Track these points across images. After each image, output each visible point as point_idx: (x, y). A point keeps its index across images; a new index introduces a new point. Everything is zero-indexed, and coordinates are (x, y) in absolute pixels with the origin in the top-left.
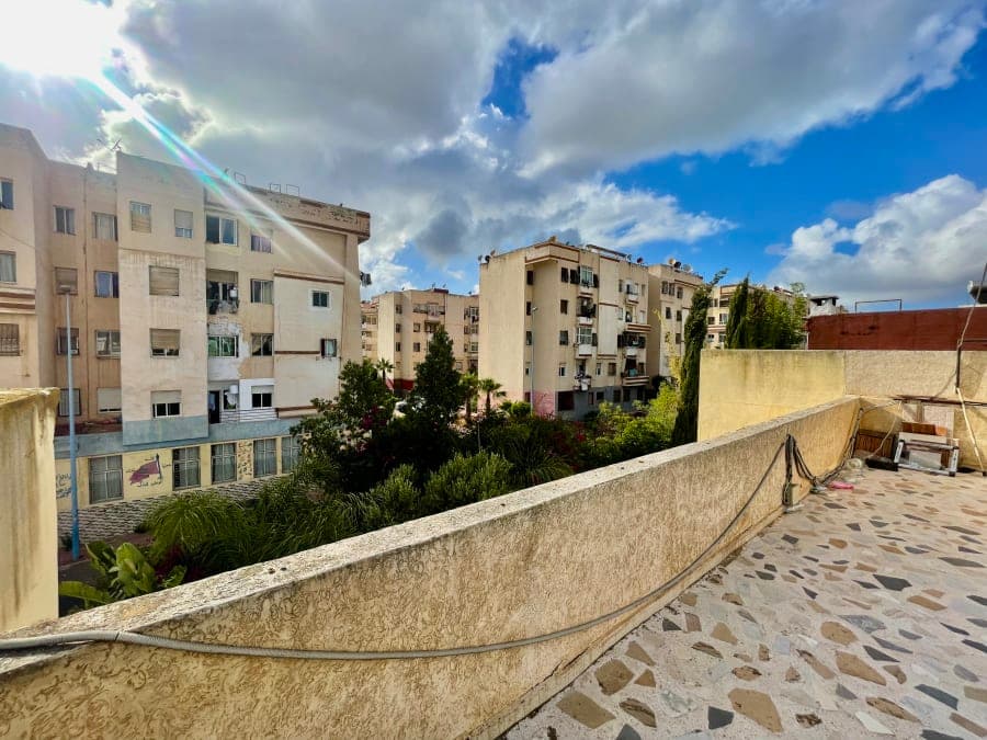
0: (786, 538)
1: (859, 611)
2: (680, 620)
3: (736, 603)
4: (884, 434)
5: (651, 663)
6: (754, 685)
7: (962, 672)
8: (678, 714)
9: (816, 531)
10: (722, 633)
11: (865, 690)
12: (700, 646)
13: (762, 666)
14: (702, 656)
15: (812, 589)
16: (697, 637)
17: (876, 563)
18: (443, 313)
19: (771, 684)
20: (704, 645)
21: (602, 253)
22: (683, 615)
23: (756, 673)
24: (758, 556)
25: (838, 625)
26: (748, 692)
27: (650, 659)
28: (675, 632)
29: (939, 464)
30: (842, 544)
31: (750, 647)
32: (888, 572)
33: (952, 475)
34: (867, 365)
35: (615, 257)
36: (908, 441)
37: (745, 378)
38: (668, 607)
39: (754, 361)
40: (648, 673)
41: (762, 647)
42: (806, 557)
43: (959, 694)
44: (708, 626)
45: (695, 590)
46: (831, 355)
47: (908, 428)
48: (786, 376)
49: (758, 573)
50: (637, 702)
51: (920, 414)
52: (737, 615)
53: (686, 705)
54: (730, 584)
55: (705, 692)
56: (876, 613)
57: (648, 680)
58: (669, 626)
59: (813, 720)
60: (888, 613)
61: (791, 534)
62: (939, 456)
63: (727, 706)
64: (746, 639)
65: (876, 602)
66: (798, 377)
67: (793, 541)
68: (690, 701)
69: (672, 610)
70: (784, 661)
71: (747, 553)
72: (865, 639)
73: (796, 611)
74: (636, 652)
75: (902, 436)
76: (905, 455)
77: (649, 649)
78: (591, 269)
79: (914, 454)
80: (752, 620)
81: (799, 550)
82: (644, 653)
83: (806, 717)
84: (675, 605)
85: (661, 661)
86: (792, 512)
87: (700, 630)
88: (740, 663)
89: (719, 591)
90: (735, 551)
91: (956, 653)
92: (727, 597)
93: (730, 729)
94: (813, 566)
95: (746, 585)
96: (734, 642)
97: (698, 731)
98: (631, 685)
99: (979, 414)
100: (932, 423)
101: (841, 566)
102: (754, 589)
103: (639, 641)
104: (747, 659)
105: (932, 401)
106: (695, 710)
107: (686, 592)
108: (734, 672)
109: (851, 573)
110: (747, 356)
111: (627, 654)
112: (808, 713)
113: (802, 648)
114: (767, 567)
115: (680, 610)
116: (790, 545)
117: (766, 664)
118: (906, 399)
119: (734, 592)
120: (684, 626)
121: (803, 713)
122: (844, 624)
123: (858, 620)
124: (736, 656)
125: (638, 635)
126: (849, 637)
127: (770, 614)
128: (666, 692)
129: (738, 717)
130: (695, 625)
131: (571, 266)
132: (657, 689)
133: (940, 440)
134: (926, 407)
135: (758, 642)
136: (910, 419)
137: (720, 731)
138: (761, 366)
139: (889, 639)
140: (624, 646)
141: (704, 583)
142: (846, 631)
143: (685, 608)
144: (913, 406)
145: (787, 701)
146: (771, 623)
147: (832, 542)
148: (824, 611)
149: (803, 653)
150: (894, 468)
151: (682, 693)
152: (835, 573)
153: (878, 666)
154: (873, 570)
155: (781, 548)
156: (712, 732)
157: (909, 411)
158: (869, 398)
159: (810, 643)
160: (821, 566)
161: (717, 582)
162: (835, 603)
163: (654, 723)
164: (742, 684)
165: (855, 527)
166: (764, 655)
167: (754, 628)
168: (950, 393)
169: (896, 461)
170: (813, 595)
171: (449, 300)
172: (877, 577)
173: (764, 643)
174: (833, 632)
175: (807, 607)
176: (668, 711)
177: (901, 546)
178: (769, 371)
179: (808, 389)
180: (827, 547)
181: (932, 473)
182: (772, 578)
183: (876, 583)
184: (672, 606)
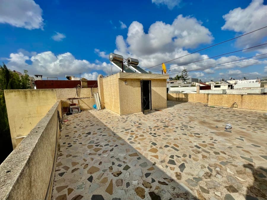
0: (66, 136)
1: (90, 141)
2: (63, 170)
3: (70, 156)
4: (68, 107)
5: (67, 187)
6: (89, 167)
7: (106, 140)
8: (84, 188)
9: (70, 132)
10: (74, 164)
11: (101, 152)
12: (73, 171)
13: (87, 163)
14: (75, 172)
15: (80, 142)
16: (70, 170)
17: (84, 132)
19: (91, 164)
20: (74, 170)
22: (62, 169)
23: (87, 164)
24: (64, 143)
25: (89, 145)
26: (89, 169)
27: (65, 186)
28: (65, 174)
29: (78, 111)
30: (76, 132)
31: (81, 161)
32: (86, 132)
33: (80, 112)
34: (61, 92)
36: (72, 108)
37: (26, 99)
38: (56, 171)
39: (29, 93)
40: (68, 189)
41: (83, 159)
42: (73, 137)
43: (108, 143)
44: (70, 165)
45: (58, 161)
46: (52, 90)
47: (71, 105)
48: (41, 96)
49: (68, 147)
50: (73, 198)
51: (72, 102)
52: (73, 158)
53: (83, 185)
54: (65, 153)
55: (84, 178)
56: (91, 139)
57: (70, 191)
58: (61, 175)
59: (101, 163)
60: (93, 138)
61: (67, 135)
62: (77, 109)
63: (89, 175)
64: (80, 161)
65: (90, 138)
66: (44, 96)
67: (68, 136)
68: (83, 183)
69: (58, 170)
70: (88, 158)
71: (61, 144)
72: (94, 145)
73: (82, 148)
74: (59, 189)
75: (71, 107)
76: (72, 111)
77: (63, 184)
79: (73, 110)
80: (77, 156)
81: (71, 137)
82: (62, 187)
83: (100, 163)
84: (57, 168)
85: (69, 183)
86: (62, 130)
87: (69, 168)
88: (83, 166)
89: (64, 156)
90: (58, 145)
91: (103, 138)
92: (67, 156)
93: (94, 178)
94: (76, 138)
95: (69, 151)
96: (78, 163)
97: (90, 186)
98: (68, 197)
99: (81, 100)
100: (75, 103)
101: (80, 135)
102: (71, 150)
103: (58, 186)
104: (83, 164)
105: (74, 99)
106: (86, 183)
107: (57, 163)
108: (84, 168)
109: (83, 136)
110: (26, 91)
111: (58, 192)
112: (99, 162)
113: (89, 154)
114: (68, 144)
115: (60, 168)
116: (68, 137)
117: (87, 161)
118: (70, 99)
119: (68, 154)
120: (65, 171)
121: (99, 163)
122: (90, 144)
123: (90, 143)
124: (81, 165)
125: (56, 185)
126: (92, 146)
127: (78, 152)
128: (77, 187)
129: (93, 175)
130: (67, 168)
132: (75, 190)
133: (76, 106)
134: (73, 100)
135: (82, 159)
136: (71, 103)
137: (93, 181)
138: (32, 94)
139: (96, 142)
140: (55, 191)
141: (59, 158)
142: (91, 145)
143: (60, 167)
144: (71, 100)
145: (96, 164)
146: (80, 154)
147: (74, 132)
148: (85, 145)
149: (90, 154)
150: (71, 114)
151: (80, 183)
152: (81, 137)
153: (99, 147)
154: (85, 133)
155: (67, 139)
156: (92, 182)
157: (71, 101)
158: (63, 100)
159: (89, 151)
160: (77, 137)
161: (62, 155)
162: (85, 142)
163: (82, 196)
164: (87, 169)
165: (75, 127)
166: (85, 160)
167: (78, 157)
168: (76, 97)
169: (71, 112)
170: (81, 143)
172: (86, 134)
173: (83, 158)
174: (90, 147)
175: (83, 146)
176: (81, 190)
177: (84, 127)
178: (34, 96)
179: (48, 100)
180: (75, 134)
181: (77, 113)
182: (71, 146)
183: (87, 135)
184: (56, 170)
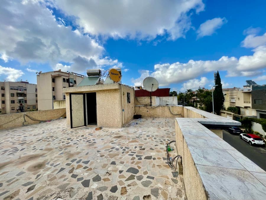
18: (26, 90)
21: (77, 75)
35: (81, 76)
78: (73, 79)
131: (66, 78)
171: (28, 86)
